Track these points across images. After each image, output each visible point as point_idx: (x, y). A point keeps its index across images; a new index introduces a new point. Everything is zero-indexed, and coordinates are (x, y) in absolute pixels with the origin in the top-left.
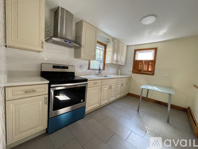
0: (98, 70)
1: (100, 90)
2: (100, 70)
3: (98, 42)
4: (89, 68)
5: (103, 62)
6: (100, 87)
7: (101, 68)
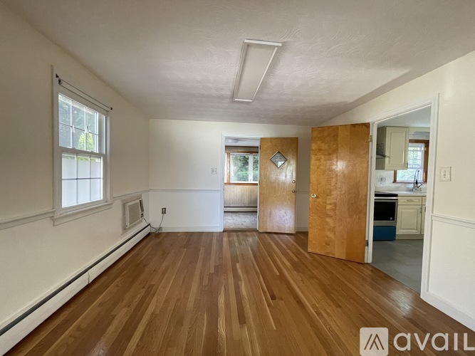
0: (414, 183)
1: (420, 211)
2: (417, 183)
3: (411, 141)
4: (395, 181)
5: (422, 170)
6: (420, 207)
7: (420, 179)
